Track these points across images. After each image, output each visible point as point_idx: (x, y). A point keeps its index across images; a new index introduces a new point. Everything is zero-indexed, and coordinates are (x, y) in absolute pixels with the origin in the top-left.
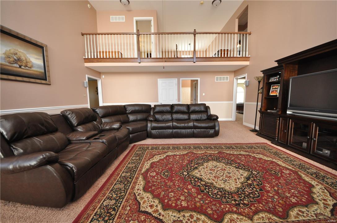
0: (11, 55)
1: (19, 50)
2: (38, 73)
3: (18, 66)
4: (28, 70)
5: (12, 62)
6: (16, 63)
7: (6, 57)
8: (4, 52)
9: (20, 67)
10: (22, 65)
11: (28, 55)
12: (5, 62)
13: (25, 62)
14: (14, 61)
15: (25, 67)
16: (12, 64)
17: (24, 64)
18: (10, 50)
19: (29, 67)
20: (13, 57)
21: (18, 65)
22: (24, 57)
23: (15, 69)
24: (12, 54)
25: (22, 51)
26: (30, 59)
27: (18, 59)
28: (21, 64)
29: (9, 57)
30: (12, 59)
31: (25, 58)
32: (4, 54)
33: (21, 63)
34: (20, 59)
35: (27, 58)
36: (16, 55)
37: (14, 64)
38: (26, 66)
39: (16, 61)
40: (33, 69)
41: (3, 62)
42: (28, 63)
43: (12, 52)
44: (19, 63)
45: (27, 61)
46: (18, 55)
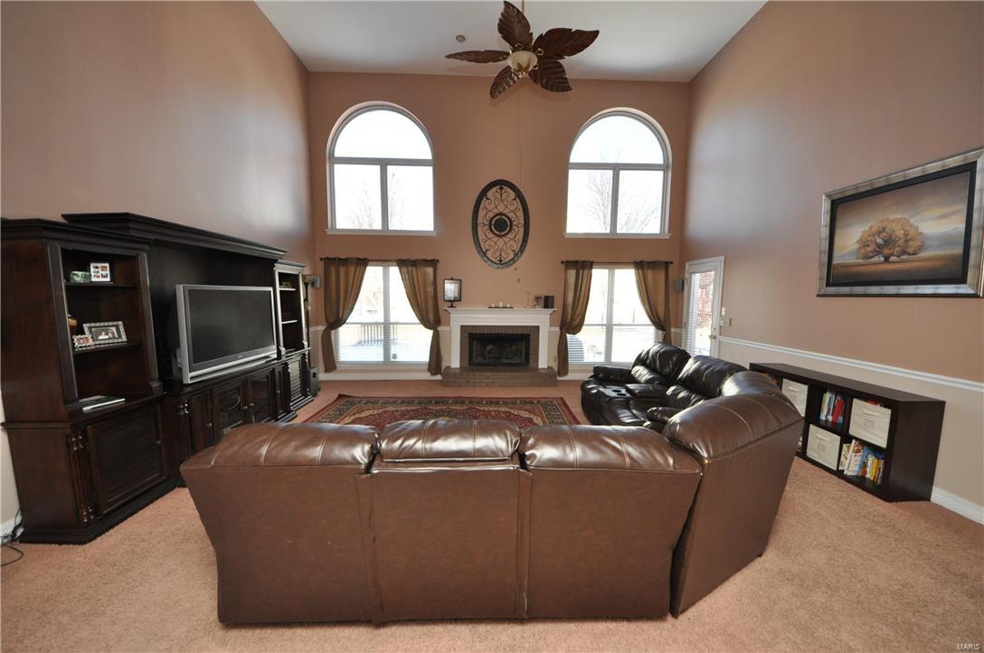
0: (871, 238)
1: (891, 218)
2: (938, 263)
3: (882, 259)
4: (907, 261)
5: (870, 254)
6: (878, 253)
7: (860, 248)
8: (858, 238)
9: (887, 259)
10: (892, 255)
11: (912, 221)
12: (857, 258)
13: (901, 242)
14: (875, 251)
15: (898, 256)
16: (871, 258)
17: (899, 248)
18: (870, 228)
19: (909, 254)
20: (875, 240)
21: (883, 256)
23: (873, 268)
24: (873, 235)
25: (898, 216)
26: (917, 228)
27: (885, 242)
28: (890, 251)
29: (867, 245)
30: (871, 248)
31: (905, 231)
32: (857, 241)
33: (890, 249)
34: (892, 238)
35: (908, 228)
36: (881, 235)
37: (875, 256)
38: (904, 252)
39: (879, 249)
40: (923, 255)
41: (852, 260)
42: (910, 243)
43: (874, 229)
44: (886, 251)
45: (909, 237)
46: (887, 230)
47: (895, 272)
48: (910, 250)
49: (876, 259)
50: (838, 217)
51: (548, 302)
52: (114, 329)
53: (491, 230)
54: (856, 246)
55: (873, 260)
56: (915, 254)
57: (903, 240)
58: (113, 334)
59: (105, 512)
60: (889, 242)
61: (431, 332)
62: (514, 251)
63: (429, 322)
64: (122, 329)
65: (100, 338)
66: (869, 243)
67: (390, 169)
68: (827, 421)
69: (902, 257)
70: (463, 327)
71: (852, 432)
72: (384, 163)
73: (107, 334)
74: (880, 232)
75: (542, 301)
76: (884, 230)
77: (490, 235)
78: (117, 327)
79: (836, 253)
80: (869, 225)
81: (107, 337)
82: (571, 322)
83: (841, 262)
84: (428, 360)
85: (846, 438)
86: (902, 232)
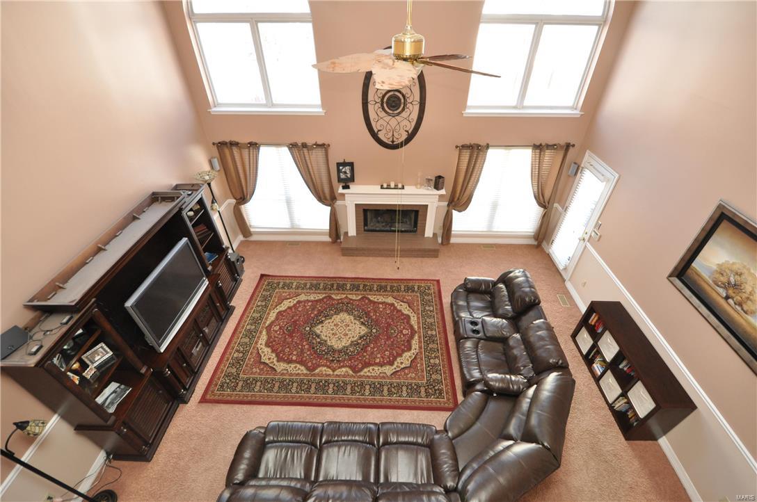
0: (728, 272)
1: (752, 271)
3: (724, 295)
4: (738, 313)
5: (720, 283)
6: (725, 288)
7: (717, 271)
8: (720, 263)
9: (727, 298)
10: (732, 298)
12: (709, 277)
13: (744, 296)
14: (724, 284)
15: (735, 304)
16: (718, 286)
17: (740, 299)
18: (733, 264)
19: (742, 309)
20: (730, 276)
21: (726, 293)
22: (753, 288)
23: (714, 295)
24: (732, 271)
27: (735, 285)
28: (733, 295)
29: (722, 274)
30: (724, 279)
31: (753, 290)
32: (718, 264)
33: (734, 293)
34: (741, 286)
35: (756, 290)
36: (736, 276)
37: (721, 287)
38: (740, 304)
39: (728, 285)
40: (750, 318)
41: (705, 275)
42: (749, 302)
43: (735, 268)
44: (731, 292)
45: (751, 297)
46: (743, 277)
47: (725, 312)
48: (745, 308)
49: (721, 291)
50: (719, 230)
51: (438, 183)
52: (101, 349)
53: (383, 109)
54: (715, 268)
55: (718, 288)
56: (746, 312)
57: (747, 295)
58: (102, 352)
59: (150, 442)
60: (737, 287)
61: (329, 208)
62: (407, 131)
63: (326, 199)
64: (105, 347)
65: (96, 359)
66: (725, 274)
67: (262, 27)
68: (622, 369)
69: (737, 307)
70: (357, 206)
71: (630, 394)
72: (254, 20)
73: (99, 355)
74: (737, 274)
75: (432, 183)
76: (740, 275)
77: (382, 114)
78: (102, 347)
79: (698, 259)
80: (734, 261)
81: (99, 357)
82: (459, 200)
83: (698, 269)
84: (328, 228)
85: (624, 395)
86: (751, 289)
